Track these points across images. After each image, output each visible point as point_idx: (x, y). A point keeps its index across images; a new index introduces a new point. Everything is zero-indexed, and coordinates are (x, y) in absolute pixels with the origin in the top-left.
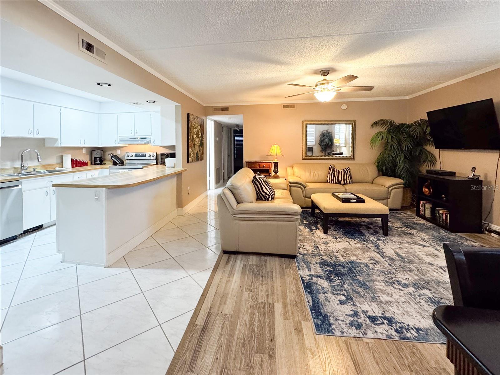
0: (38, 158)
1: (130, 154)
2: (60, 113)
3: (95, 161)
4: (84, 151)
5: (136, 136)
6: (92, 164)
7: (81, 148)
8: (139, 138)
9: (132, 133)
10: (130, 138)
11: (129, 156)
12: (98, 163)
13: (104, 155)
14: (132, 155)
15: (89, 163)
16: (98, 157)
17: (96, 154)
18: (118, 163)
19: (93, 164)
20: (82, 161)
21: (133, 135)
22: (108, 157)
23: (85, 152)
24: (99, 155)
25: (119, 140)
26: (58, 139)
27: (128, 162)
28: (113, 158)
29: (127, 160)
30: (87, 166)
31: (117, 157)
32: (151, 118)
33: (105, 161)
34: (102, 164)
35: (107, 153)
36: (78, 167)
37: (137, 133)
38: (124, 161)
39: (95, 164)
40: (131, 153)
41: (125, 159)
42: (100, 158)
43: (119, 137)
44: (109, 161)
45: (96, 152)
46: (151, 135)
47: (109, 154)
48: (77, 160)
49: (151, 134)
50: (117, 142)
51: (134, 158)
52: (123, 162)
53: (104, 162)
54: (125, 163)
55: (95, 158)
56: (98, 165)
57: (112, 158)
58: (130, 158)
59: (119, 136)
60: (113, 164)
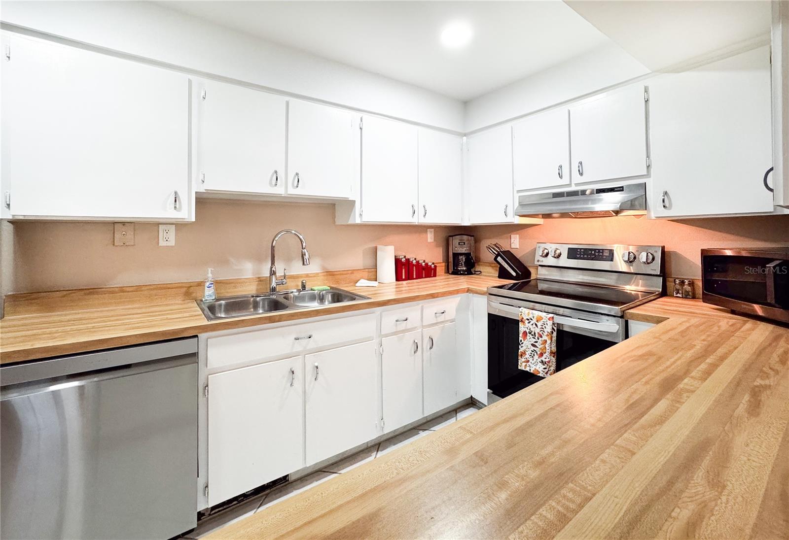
0: (303, 255)
1: (551, 248)
2: (361, 128)
3: (456, 263)
4: (430, 237)
5: (577, 185)
6: (447, 272)
7: (422, 229)
8: (588, 192)
9: (561, 177)
10: (556, 195)
11: (547, 254)
12: (463, 271)
13: (477, 249)
14: (558, 252)
15: (441, 269)
16: (462, 254)
17: (460, 247)
18: (514, 274)
19: (451, 271)
20: (423, 264)
21: (565, 180)
22: (487, 255)
23: (432, 240)
24: (464, 250)
25: (517, 204)
26: (354, 201)
27: (543, 273)
28: (499, 259)
29: (539, 268)
30: (435, 276)
31: (509, 256)
32: (647, 101)
33: (479, 265)
34: (472, 274)
35: (485, 244)
36: (413, 279)
37: (581, 174)
38: (532, 270)
39: (456, 272)
40: (554, 246)
41: (536, 263)
42: (467, 255)
43: (517, 196)
44: (490, 264)
45: (456, 241)
46: (648, 175)
47: (488, 248)
48: (411, 260)
49: (648, 167)
50: (510, 212)
51: (564, 261)
52: (527, 274)
53: (478, 268)
54: (533, 277)
55: (456, 255)
56: (461, 274)
57: (495, 259)
58: (550, 261)
59: (519, 191)
60: (500, 277)
